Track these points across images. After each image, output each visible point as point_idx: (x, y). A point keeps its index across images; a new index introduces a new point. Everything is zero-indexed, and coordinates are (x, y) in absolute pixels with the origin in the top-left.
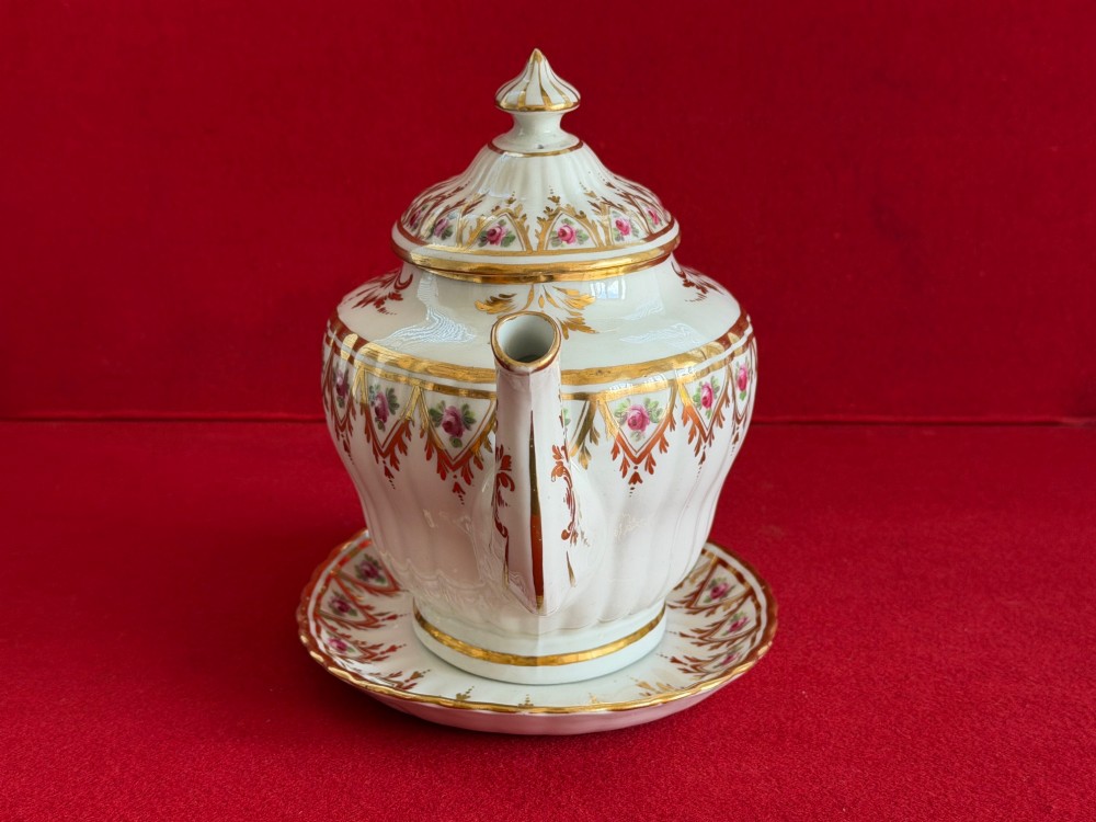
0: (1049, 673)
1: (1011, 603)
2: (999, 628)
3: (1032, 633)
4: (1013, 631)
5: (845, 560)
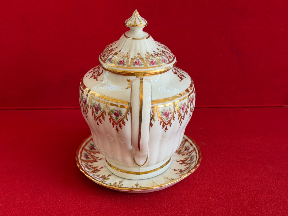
0: (280, 191)
1: (270, 167)
2: (266, 176)
3: (275, 177)
4: (270, 177)
5: (223, 153)
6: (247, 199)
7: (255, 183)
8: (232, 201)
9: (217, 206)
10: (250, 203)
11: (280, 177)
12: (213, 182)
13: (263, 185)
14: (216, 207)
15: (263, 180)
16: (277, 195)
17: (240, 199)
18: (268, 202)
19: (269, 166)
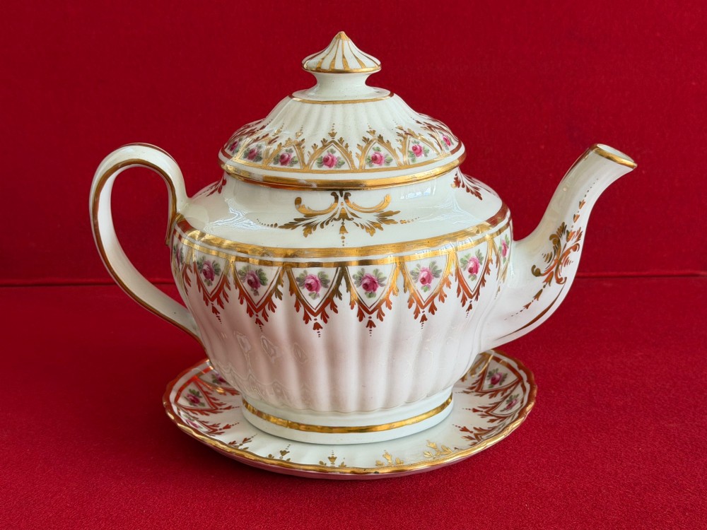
6: (618, 504)
7: (635, 464)
8: (580, 511)
9: (543, 522)
10: (625, 515)
11: (699, 450)
12: (529, 463)
13: (657, 471)
14: (539, 526)
15: (655, 457)
16: (693, 494)
17: (601, 506)
18: (672, 513)
19: (670, 423)
